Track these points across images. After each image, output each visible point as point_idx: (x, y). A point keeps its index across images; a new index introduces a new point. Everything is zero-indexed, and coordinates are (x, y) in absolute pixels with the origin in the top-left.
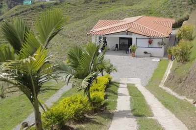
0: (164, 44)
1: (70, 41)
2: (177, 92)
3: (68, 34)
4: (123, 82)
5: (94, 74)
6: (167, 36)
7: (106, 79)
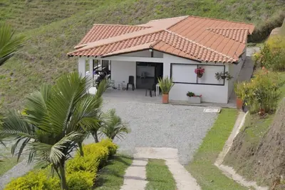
0: (230, 78)
1: (31, 67)
2: (243, 175)
3: (26, 53)
4: (140, 155)
5: (73, 135)
6: (235, 60)
7: (103, 148)
